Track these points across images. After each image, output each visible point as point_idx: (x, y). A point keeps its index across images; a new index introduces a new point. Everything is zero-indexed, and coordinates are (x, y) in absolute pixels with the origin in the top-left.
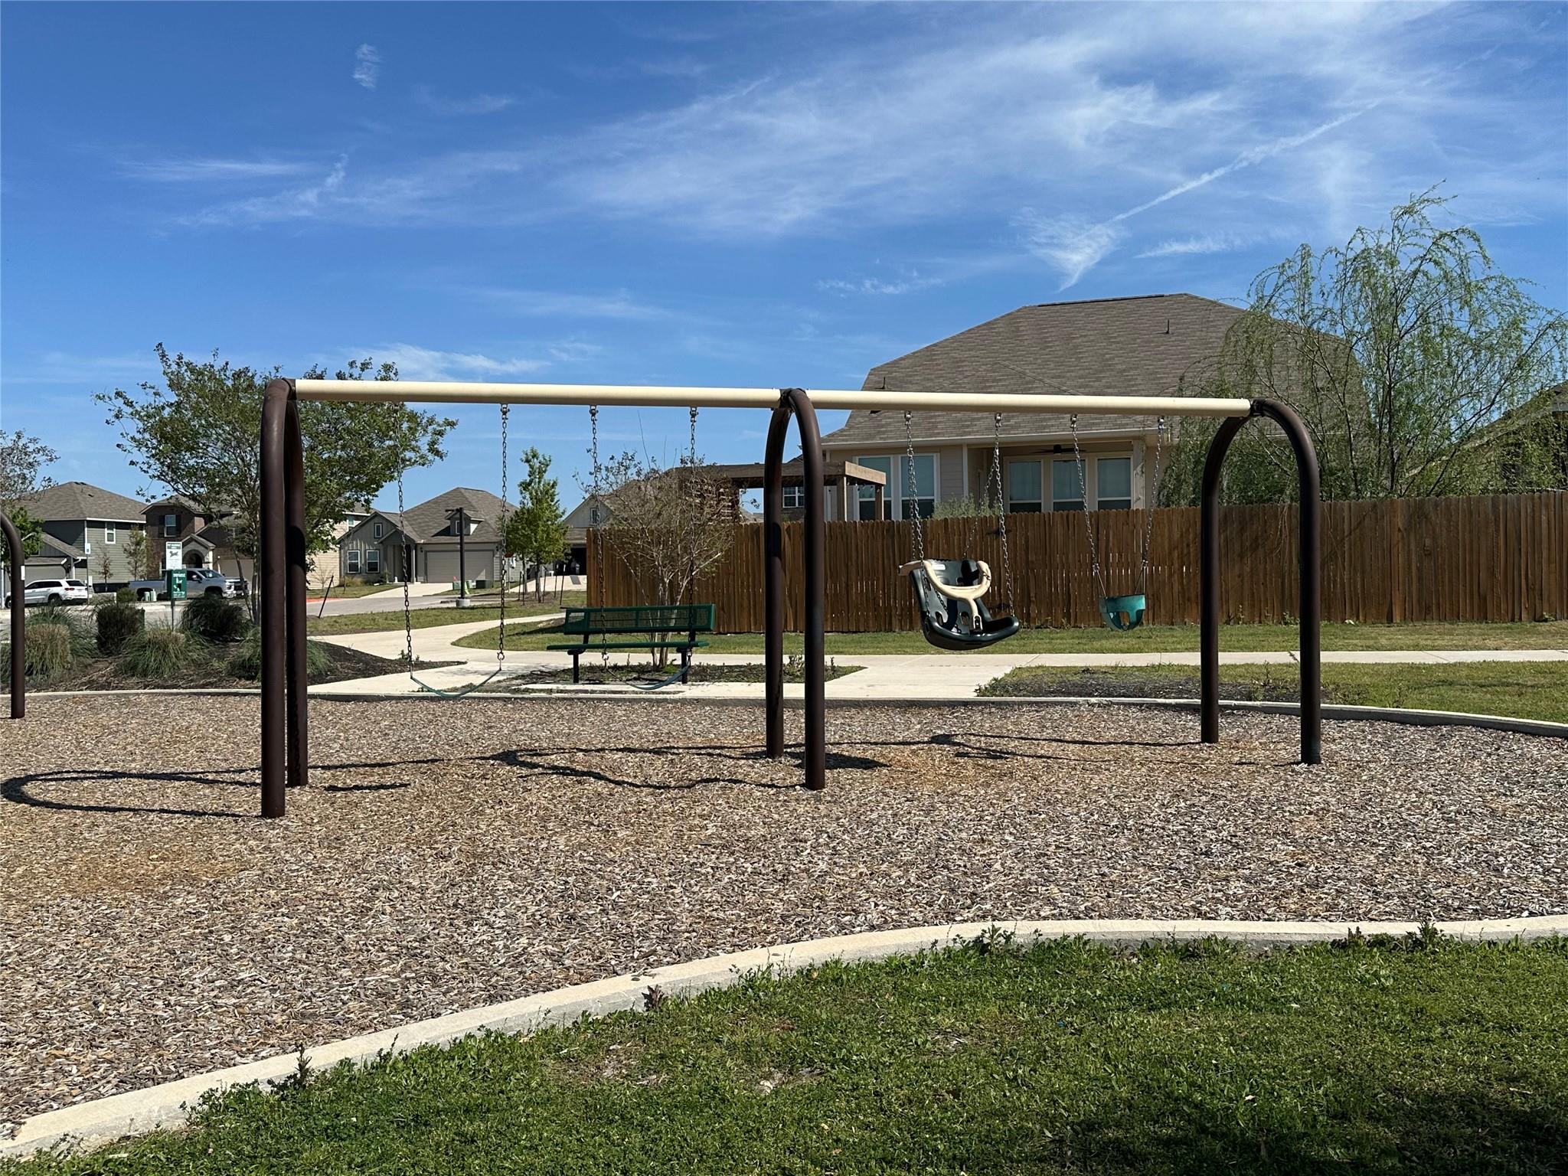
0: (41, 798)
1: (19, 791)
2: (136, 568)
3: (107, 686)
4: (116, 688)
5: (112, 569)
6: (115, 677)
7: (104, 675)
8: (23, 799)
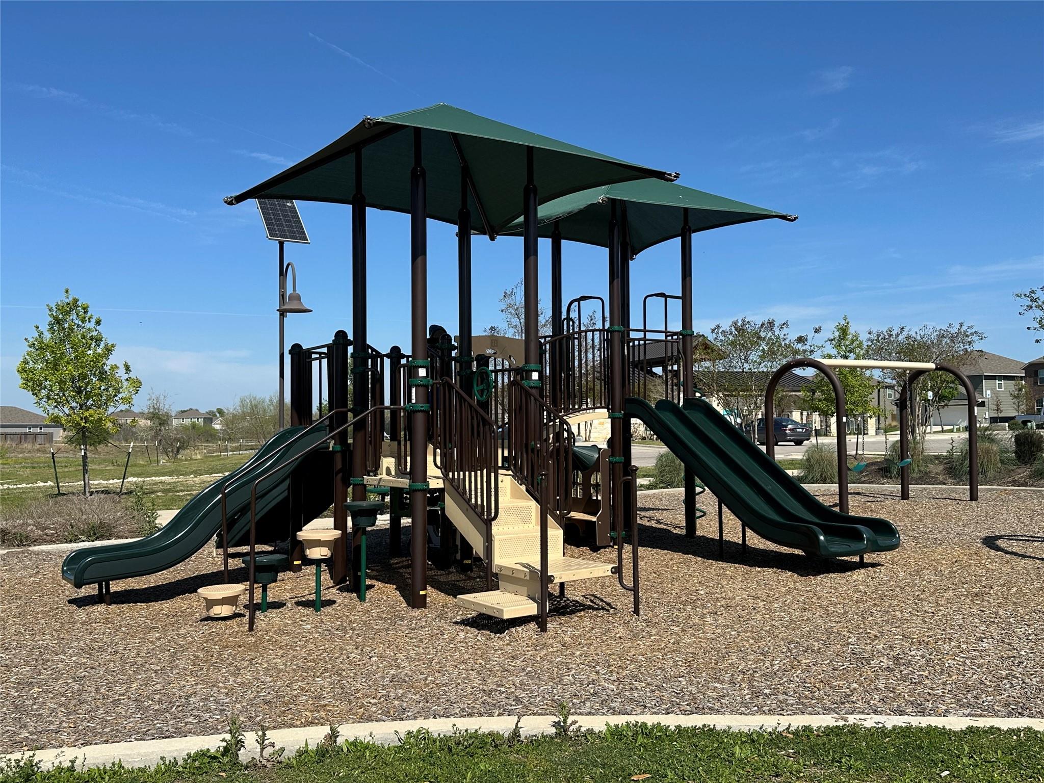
0: (1009, 549)
1: (994, 544)
2: (1019, 406)
3: (1026, 485)
4: (1031, 486)
5: (1002, 407)
6: (1030, 478)
7: (1022, 477)
8: (998, 549)
